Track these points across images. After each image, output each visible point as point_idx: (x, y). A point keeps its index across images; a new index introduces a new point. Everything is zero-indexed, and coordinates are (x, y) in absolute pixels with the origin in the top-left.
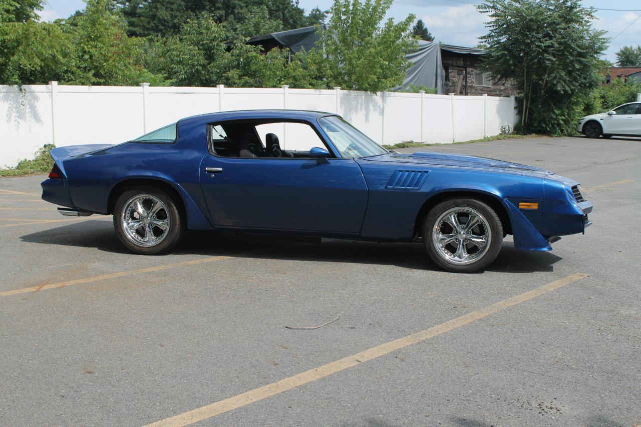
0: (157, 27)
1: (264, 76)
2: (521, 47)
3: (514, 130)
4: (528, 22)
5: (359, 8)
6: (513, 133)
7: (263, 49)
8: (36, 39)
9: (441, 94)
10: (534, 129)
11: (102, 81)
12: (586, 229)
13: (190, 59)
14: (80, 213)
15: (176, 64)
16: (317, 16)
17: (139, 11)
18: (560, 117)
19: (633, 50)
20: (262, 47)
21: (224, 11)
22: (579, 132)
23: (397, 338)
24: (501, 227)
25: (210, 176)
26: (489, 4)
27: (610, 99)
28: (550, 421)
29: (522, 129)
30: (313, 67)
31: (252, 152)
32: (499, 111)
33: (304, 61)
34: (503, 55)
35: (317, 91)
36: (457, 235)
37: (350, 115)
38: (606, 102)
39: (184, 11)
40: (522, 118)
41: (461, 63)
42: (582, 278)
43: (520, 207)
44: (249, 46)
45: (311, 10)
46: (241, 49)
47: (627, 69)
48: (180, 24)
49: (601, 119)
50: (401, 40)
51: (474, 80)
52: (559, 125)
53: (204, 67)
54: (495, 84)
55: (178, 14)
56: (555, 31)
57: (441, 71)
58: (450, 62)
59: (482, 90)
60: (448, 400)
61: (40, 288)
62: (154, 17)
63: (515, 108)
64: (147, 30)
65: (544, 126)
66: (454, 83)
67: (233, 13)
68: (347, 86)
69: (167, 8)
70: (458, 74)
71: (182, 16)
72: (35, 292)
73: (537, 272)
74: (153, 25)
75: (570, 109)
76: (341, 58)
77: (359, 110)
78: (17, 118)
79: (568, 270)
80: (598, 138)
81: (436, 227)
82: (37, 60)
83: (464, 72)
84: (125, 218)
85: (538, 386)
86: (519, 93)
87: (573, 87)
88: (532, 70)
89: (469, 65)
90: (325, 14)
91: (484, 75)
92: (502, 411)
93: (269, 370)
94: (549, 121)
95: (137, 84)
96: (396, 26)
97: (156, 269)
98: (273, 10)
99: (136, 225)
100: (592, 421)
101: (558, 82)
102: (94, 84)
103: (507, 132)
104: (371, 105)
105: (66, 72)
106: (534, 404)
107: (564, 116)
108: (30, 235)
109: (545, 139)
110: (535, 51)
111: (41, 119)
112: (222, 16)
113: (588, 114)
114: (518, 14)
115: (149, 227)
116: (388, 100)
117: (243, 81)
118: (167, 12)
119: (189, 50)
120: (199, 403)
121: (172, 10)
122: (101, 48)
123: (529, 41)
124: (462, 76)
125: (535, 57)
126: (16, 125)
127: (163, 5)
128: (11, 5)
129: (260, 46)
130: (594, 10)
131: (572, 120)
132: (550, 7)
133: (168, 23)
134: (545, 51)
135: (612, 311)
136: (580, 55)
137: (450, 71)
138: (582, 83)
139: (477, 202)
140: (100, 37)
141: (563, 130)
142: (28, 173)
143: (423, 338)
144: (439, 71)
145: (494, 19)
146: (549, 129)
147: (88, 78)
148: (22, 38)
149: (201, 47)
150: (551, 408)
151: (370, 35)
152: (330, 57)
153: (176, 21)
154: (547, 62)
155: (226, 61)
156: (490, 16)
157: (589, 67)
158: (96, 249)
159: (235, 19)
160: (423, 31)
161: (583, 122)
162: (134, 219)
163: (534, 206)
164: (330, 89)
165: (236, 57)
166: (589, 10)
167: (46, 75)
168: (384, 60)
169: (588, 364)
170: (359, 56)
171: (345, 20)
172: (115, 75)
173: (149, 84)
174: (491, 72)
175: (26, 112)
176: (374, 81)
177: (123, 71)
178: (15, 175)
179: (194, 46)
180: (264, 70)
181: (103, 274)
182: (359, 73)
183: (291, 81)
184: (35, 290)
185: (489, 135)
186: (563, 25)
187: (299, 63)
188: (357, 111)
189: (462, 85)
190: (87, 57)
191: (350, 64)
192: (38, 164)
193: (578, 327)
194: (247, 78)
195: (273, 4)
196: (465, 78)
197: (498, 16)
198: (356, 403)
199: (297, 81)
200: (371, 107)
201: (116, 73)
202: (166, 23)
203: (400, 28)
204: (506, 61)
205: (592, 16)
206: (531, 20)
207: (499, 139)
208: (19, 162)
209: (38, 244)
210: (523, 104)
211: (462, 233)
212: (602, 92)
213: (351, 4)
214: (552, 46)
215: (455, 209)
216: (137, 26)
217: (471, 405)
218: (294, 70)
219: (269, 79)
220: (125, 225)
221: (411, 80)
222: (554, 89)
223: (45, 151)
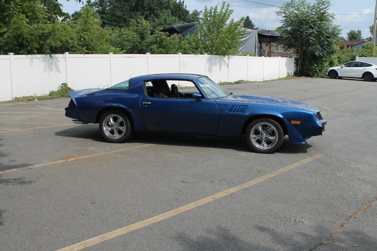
0: (115, 19)
1: (169, 48)
2: (298, 33)
3: (294, 74)
4: (301, 21)
5: (217, 14)
6: (293, 76)
7: (169, 34)
8: (58, 32)
9: (257, 56)
10: (304, 74)
11: (90, 52)
12: (323, 133)
13: (132, 39)
14: (83, 122)
15: (125, 41)
16: (196, 14)
17: (106, 11)
18: (317, 68)
19: (356, 31)
20: (168, 33)
21: (149, 12)
22: (326, 75)
23: (232, 187)
24: (283, 132)
25: (145, 106)
26: (282, 11)
27: (342, 59)
28: (299, 228)
29: (298, 74)
30: (194, 44)
31: (165, 94)
32: (287, 65)
33: (189, 40)
34: (289, 37)
35: (196, 56)
36: (262, 135)
37: (212, 67)
38: (340, 60)
39: (129, 12)
40: (298, 69)
41: (268, 40)
42: (320, 156)
43: (292, 123)
44: (162, 32)
45: (193, 11)
46: (158, 34)
47: (353, 42)
48: (127, 18)
49: (337, 69)
50: (237, 30)
51: (274, 49)
52: (316, 72)
53: (139, 43)
54: (284, 51)
55: (126, 13)
56: (315, 25)
57: (258, 44)
58: (262, 40)
59: (278, 54)
60: (254, 218)
61: (67, 160)
62: (114, 15)
63: (295, 63)
64: (110, 21)
65: (309, 72)
66: (264, 50)
67: (153, 13)
68: (210, 53)
69: (120, 10)
70: (266, 46)
71: (128, 14)
72: (65, 162)
73: (299, 153)
74: (114, 19)
75: (322, 64)
76: (207, 38)
77: (216, 65)
78: (49, 71)
79: (314, 152)
80: (336, 78)
81: (252, 131)
82: (59, 43)
83: (269, 44)
84: (104, 125)
85: (295, 211)
86: (297, 56)
87: (323, 53)
88: (303, 44)
89: (272, 41)
90: (200, 13)
91: (279, 46)
92: (278, 223)
93: (174, 202)
94: (311, 70)
95: (107, 53)
96: (235, 23)
97: (120, 150)
98: (174, 11)
99: (110, 129)
100: (318, 228)
101: (316, 50)
102: (86, 53)
103: (290, 75)
104: (222, 62)
105: (72, 47)
106: (293, 220)
107: (319, 67)
108: (59, 132)
109: (309, 79)
110: (304, 35)
111: (60, 71)
112: (148, 14)
113: (331, 67)
114: (297, 16)
115: (116, 130)
116: (231, 59)
117: (159, 50)
118: (121, 12)
119: (132, 34)
120: (143, 218)
121: (123, 11)
122: (89, 35)
123: (302, 30)
124: (268, 47)
125: (305, 38)
126: (48, 74)
127: (118, 9)
128: (46, 15)
129: (167, 33)
130: (334, 15)
131: (323, 69)
132: (313, 13)
133: (121, 17)
134: (310, 35)
135: (333, 174)
136: (327, 37)
137: (262, 44)
138: (328, 51)
139: (272, 120)
140: (89, 30)
141: (318, 74)
142: (55, 98)
143: (244, 187)
144: (257, 44)
145: (284, 18)
146: (311, 74)
147: (83, 50)
148: (52, 31)
149: (138, 33)
150: (300, 222)
151: (222, 27)
152: (202, 38)
153: (125, 17)
154: (311, 41)
155: (150, 40)
156: (282, 17)
157: (332, 43)
158: (90, 140)
159: (154, 16)
160: (249, 22)
161: (329, 71)
162: (109, 126)
163: (298, 123)
164: (202, 54)
165: (155, 38)
166: (332, 14)
167: (63, 48)
168: (229, 40)
169: (318, 201)
170: (216, 38)
171: (210, 20)
172: (96, 49)
173: (113, 53)
174: (283, 45)
175: (53, 67)
176: (224, 50)
177: (100, 46)
178: (48, 99)
179: (135, 32)
180: (169, 45)
181: (95, 153)
182: (217, 47)
183: (183, 50)
184: (64, 161)
185: (281, 77)
186: (319, 22)
187: (187, 41)
188: (215, 65)
189: (268, 51)
190: (82, 39)
191: (212, 41)
192: (59, 93)
193: (316, 182)
194: (161, 49)
195: (174, 8)
196: (270, 48)
197: (286, 17)
198: (213, 219)
199: (185, 51)
200: (223, 63)
201: (97, 47)
202: (120, 18)
203: (237, 24)
204: (290, 40)
205: (333, 18)
206: (303, 19)
207: (286, 79)
208: (50, 92)
209: (63, 137)
210: (299, 62)
211: (264, 134)
212: (339, 55)
213: (213, 12)
214: (313, 33)
215: (261, 123)
216: (105, 19)
217: (264, 220)
218: (184, 45)
219: (172, 50)
220: (104, 128)
221: (243, 49)
222: (314, 54)
223: (62, 87)
